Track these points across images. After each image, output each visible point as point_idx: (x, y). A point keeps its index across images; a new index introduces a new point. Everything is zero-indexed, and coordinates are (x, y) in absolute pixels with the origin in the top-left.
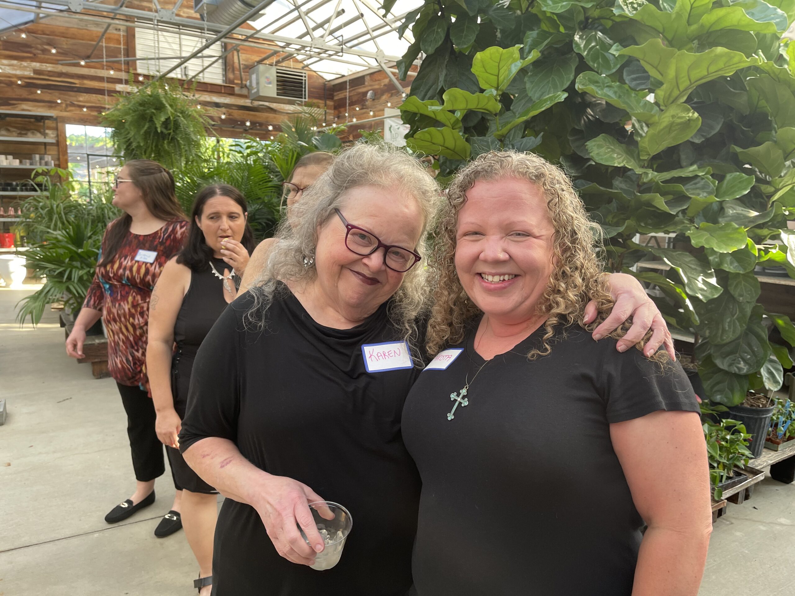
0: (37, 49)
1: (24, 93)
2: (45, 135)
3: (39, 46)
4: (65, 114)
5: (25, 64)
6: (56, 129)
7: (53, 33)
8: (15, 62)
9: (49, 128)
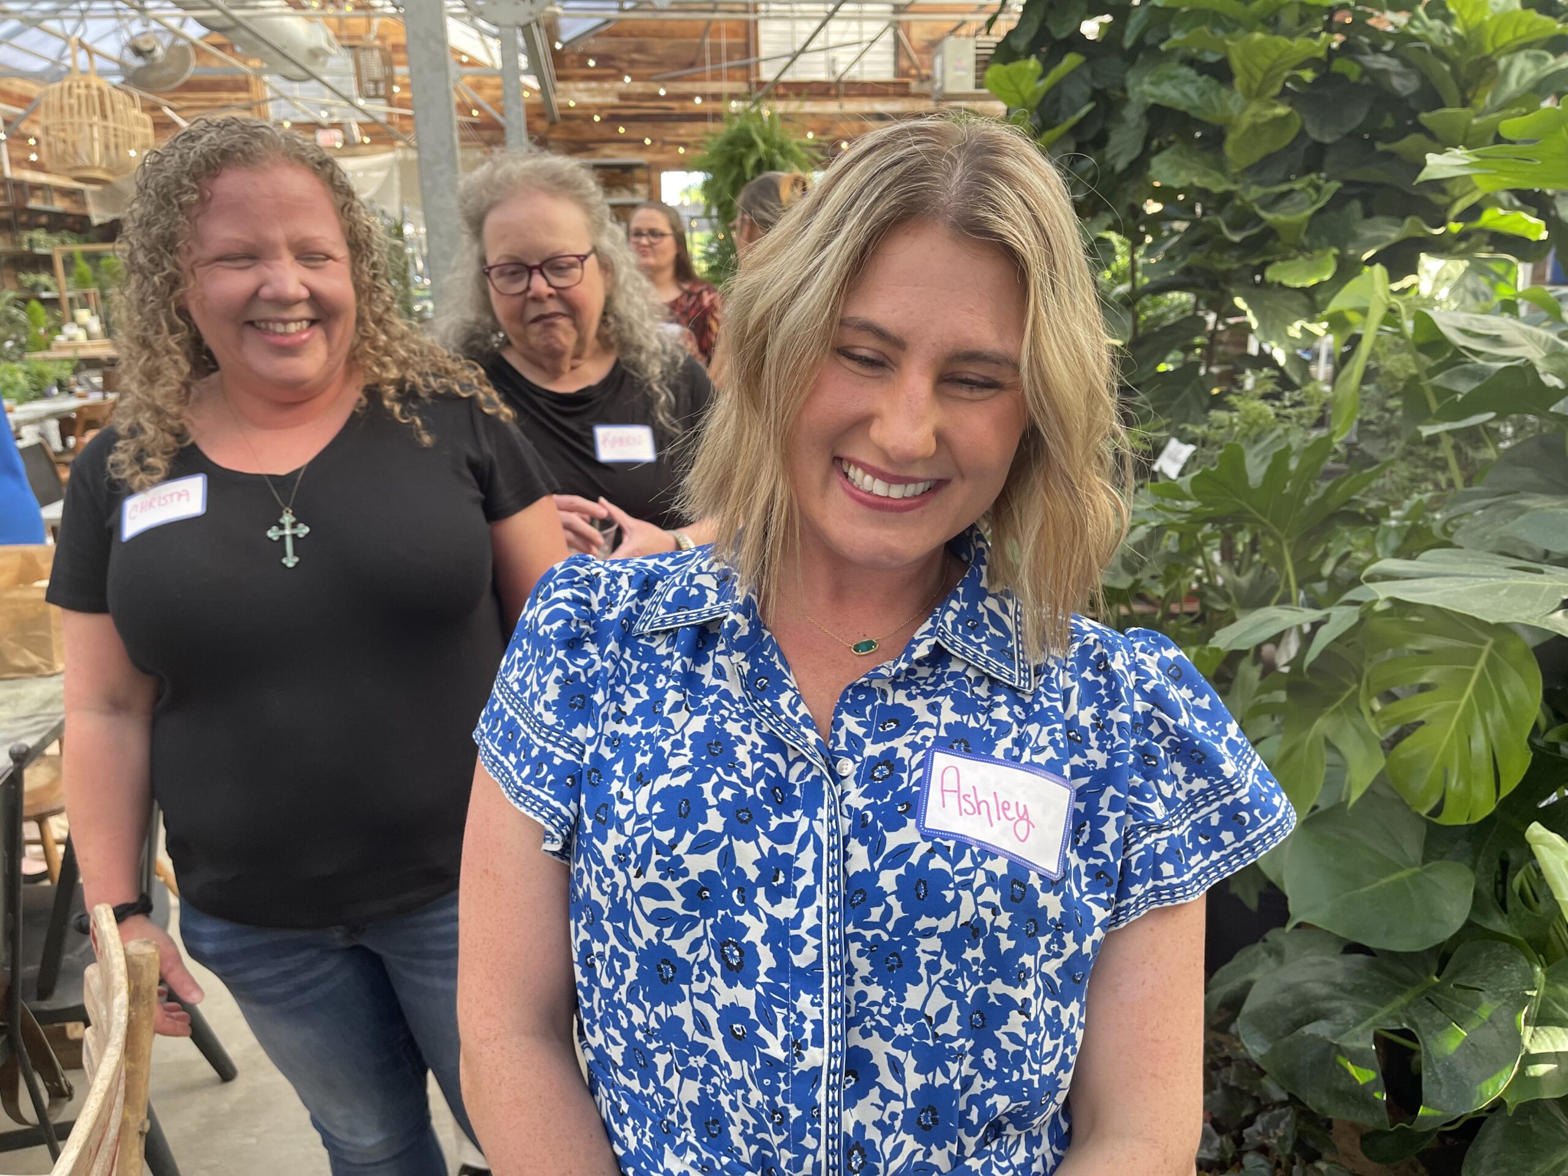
0: (622, 60)
1: (607, 132)
2: (633, 192)
3: (625, 56)
4: (660, 158)
5: (607, 85)
6: (648, 181)
7: (643, 33)
8: (593, 85)
9: (640, 181)
